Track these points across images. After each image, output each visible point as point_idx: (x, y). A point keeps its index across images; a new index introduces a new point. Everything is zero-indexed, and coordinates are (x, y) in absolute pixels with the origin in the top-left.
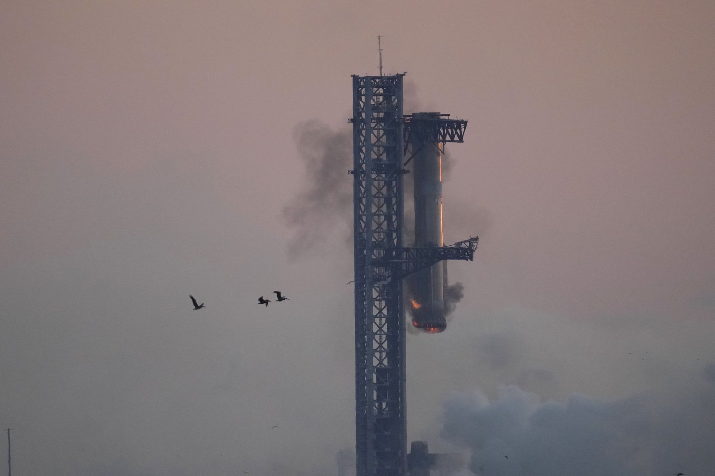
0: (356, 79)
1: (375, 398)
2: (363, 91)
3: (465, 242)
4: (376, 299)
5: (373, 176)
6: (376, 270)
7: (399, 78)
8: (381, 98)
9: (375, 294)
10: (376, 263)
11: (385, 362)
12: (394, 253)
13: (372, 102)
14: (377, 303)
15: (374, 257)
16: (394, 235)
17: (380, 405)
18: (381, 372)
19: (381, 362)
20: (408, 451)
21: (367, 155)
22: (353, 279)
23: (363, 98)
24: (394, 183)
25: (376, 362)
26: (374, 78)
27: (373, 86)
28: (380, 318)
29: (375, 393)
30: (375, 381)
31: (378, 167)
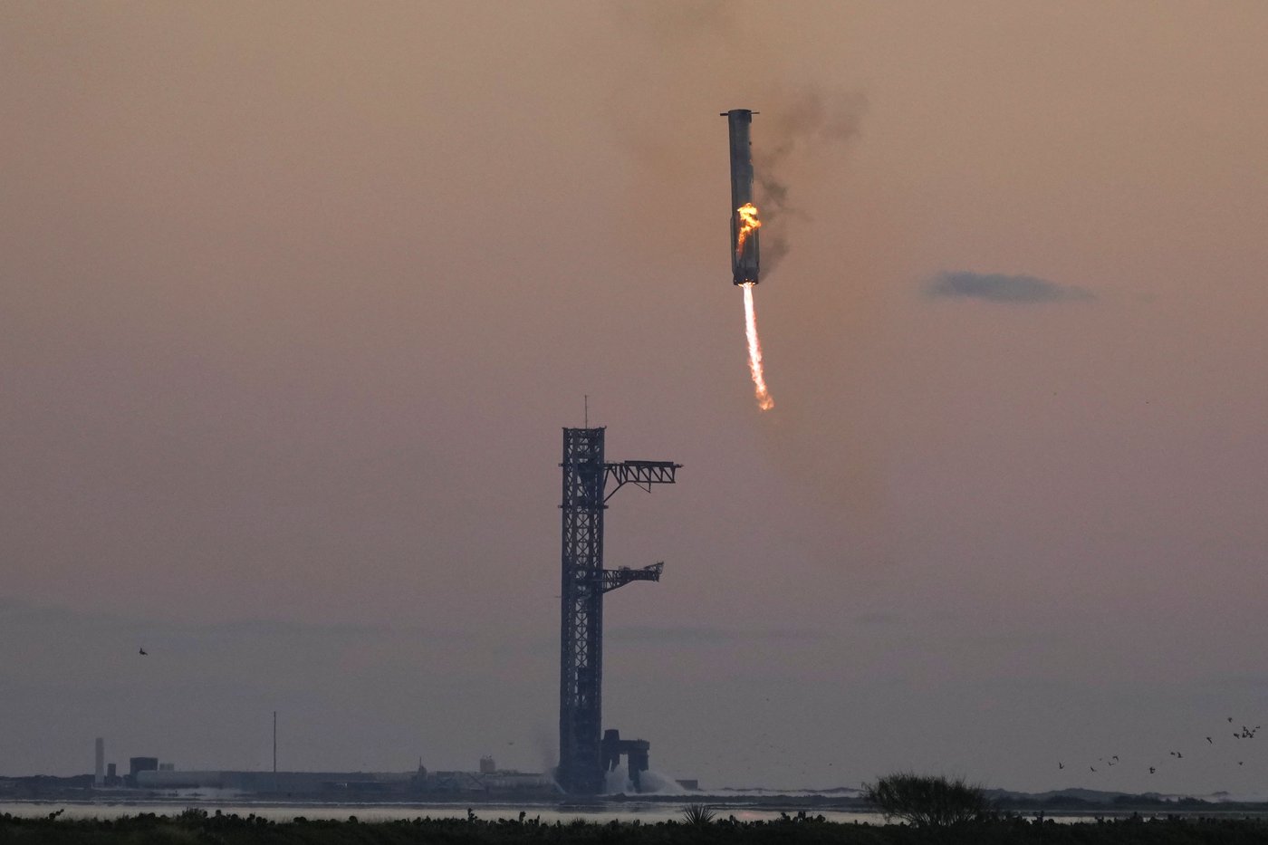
0: (565, 430)
1: (576, 691)
2: (572, 441)
3: (653, 566)
4: (578, 612)
5: (579, 510)
6: (579, 588)
7: (601, 430)
8: (586, 447)
9: (578, 608)
10: (580, 582)
11: (585, 663)
12: (594, 574)
13: (579, 450)
14: (579, 615)
15: (578, 577)
16: (595, 559)
17: (580, 698)
18: (582, 671)
19: (582, 662)
20: (602, 737)
21: (574, 492)
22: (560, 594)
23: (571, 446)
24: (595, 516)
25: (578, 663)
26: (581, 430)
27: (579, 437)
28: (582, 627)
29: (576, 688)
30: (577, 678)
31: (582, 502)
